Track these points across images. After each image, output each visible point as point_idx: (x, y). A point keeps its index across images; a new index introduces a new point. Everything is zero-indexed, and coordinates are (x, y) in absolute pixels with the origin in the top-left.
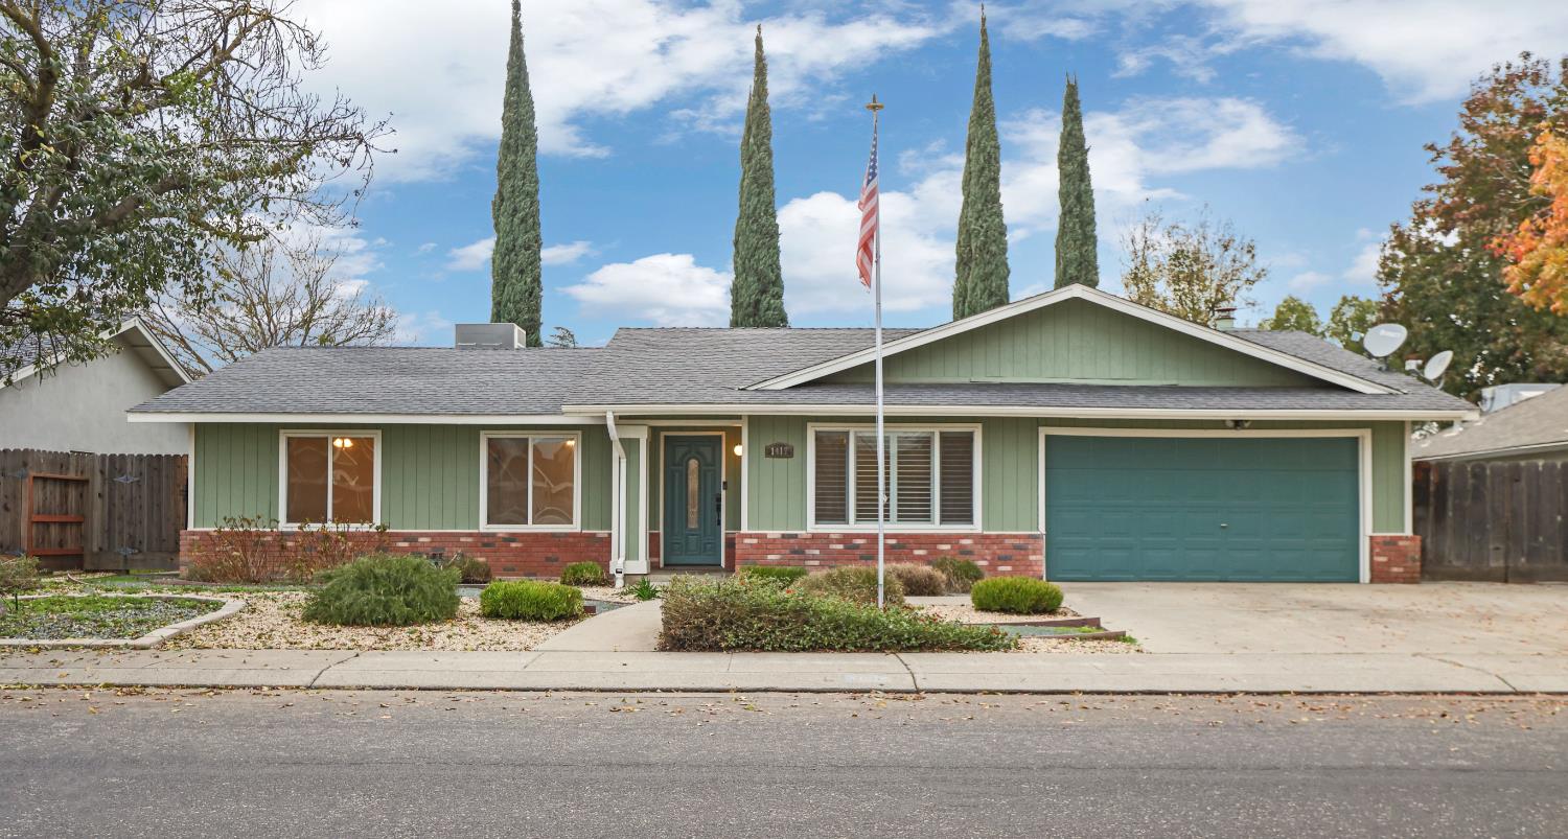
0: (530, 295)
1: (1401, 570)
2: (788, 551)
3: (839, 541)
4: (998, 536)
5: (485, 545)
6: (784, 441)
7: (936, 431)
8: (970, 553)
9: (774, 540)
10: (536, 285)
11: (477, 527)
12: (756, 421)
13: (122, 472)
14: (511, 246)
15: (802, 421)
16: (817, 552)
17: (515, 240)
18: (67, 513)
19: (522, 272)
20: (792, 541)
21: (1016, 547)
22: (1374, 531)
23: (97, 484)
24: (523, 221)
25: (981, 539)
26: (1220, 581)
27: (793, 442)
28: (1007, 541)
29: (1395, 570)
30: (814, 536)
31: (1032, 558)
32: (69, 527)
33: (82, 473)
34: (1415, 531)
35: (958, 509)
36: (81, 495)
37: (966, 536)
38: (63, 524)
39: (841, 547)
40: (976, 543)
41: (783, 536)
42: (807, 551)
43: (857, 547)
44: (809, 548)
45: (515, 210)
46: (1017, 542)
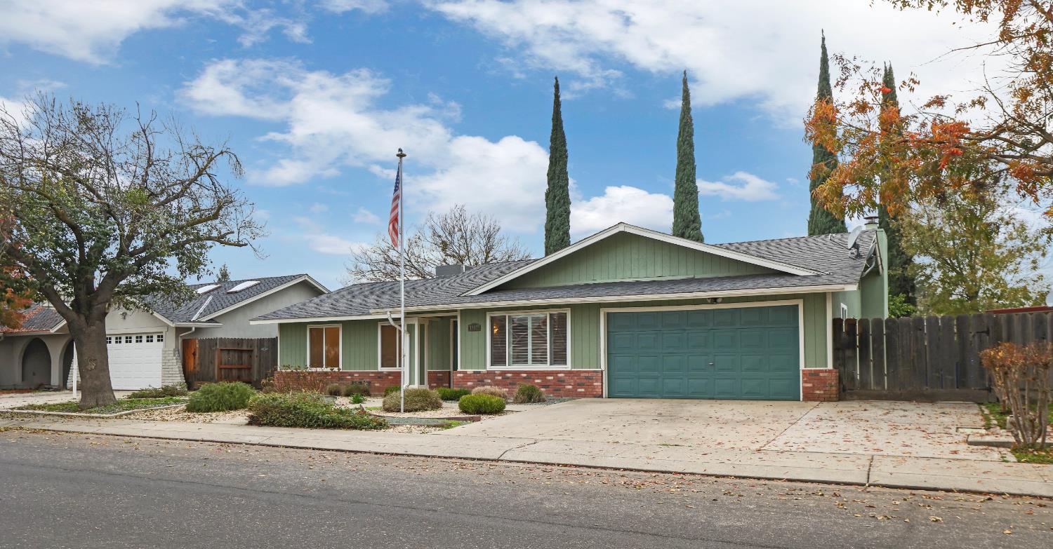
0: (562, 241)
1: (822, 392)
2: (476, 380)
3: (499, 375)
4: (577, 371)
5: (379, 378)
6: (477, 322)
7: (547, 313)
8: (564, 381)
9: (470, 374)
10: (565, 235)
11: (377, 369)
12: (465, 312)
13: (263, 346)
14: (552, 216)
15: (485, 310)
16: (489, 381)
17: (555, 213)
18: (242, 364)
19: (558, 229)
20: (478, 375)
21: (587, 378)
22: (805, 367)
23: (256, 352)
24: (559, 202)
25: (568, 373)
26: (710, 399)
27: (481, 323)
28: (582, 375)
29: (818, 392)
30: (489, 373)
31: (595, 384)
32: (243, 371)
33: (251, 347)
34: (834, 366)
35: (559, 357)
36: (251, 357)
37: (561, 372)
38: (240, 369)
39: (500, 378)
40: (566, 376)
41: (474, 372)
42: (485, 380)
43: (508, 378)
44: (486, 379)
45: (555, 197)
46: (587, 375)
